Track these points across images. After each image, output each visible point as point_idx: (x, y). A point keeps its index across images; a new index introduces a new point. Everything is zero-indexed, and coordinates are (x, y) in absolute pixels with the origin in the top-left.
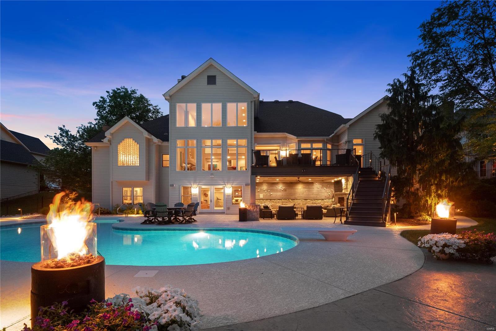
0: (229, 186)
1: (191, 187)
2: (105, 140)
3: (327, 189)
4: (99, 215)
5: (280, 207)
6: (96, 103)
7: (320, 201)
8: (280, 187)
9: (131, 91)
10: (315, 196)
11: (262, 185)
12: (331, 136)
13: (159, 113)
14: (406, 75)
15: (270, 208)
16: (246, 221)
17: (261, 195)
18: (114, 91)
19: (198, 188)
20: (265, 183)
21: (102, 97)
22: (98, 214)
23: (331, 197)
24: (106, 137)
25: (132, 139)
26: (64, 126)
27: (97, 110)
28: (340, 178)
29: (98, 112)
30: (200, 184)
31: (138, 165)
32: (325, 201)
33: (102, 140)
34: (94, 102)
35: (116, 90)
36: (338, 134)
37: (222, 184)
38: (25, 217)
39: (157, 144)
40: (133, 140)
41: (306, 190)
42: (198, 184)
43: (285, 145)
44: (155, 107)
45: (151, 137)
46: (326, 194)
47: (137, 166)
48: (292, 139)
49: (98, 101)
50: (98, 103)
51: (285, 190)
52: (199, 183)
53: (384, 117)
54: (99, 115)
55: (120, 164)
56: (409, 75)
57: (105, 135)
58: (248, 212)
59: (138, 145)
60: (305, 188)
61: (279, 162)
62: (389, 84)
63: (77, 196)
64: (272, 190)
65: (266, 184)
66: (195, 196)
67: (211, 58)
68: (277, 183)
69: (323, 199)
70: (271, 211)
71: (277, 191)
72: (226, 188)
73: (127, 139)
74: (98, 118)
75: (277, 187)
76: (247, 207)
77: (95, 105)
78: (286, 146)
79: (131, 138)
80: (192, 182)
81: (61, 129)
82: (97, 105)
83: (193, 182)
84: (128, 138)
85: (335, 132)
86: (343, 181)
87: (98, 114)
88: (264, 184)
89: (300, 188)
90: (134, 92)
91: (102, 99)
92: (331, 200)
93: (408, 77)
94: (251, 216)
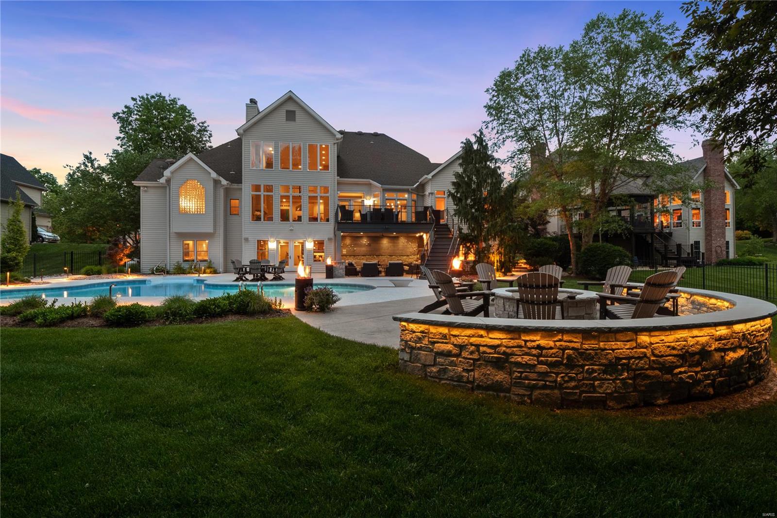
0: (310, 240)
1: (268, 241)
2: (162, 180)
3: (412, 244)
5: (364, 264)
6: (118, 113)
7: (405, 257)
8: (365, 241)
9: (170, 101)
10: (400, 252)
11: (345, 239)
12: (415, 186)
13: (207, 131)
14: (475, 135)
15: (355, 265)
16: (332, 278)
19: (276, 242)
20: (348, 236)
21: (126, 107)
23: (416, 253)
24: (163, 176)
25: (197, 181)
27: (120, 125)
28: (422, 234)
29: (121, 127)
30: (278, 237)
31: (204, 213)
32: (410, 257)
33: (158, 180)
34: (115, 112)
36: (422, 183)
37: (302, 237)
39: (225, 187)
41: (391, 244)
43: (370, 193)
44: (203, 123)
45: (219, 178)
46: (411, 250)
47: (202, 214)
48: (376, 187)
49: (120, 111)
50: (121, 115)
51: (369, 245)
52: (275, 236)
53: (457, 175)
54: (123, 132)
55: (181, 211)
56: (478, 135)
58: (334, 269)
59: (204, 189)
60: (391, 243)
61: (363, 216)
62: (462, 142)
64: (356, 245)
65: (350, 238)
66: (273, 252)
68: (361, 237)
69: (408, 256)
70: (356, 269)
71: (361, 246)
72: (307, 242)
73: (191, 180)
74: (122, 135)
75: (361, 241)
76: (333, 264)
77: (117, 117)
79: (195, 179)
80: (268, 234)
82: (119, 117)
85: (420, 181)
86: (425, 236)
87: (121, 130)
88: (347, 238)
89: (385, 242)
90: (174, 101)
91: (125, 109)
92: (416, 257)
93: (478, 137)
94: (337, 273)
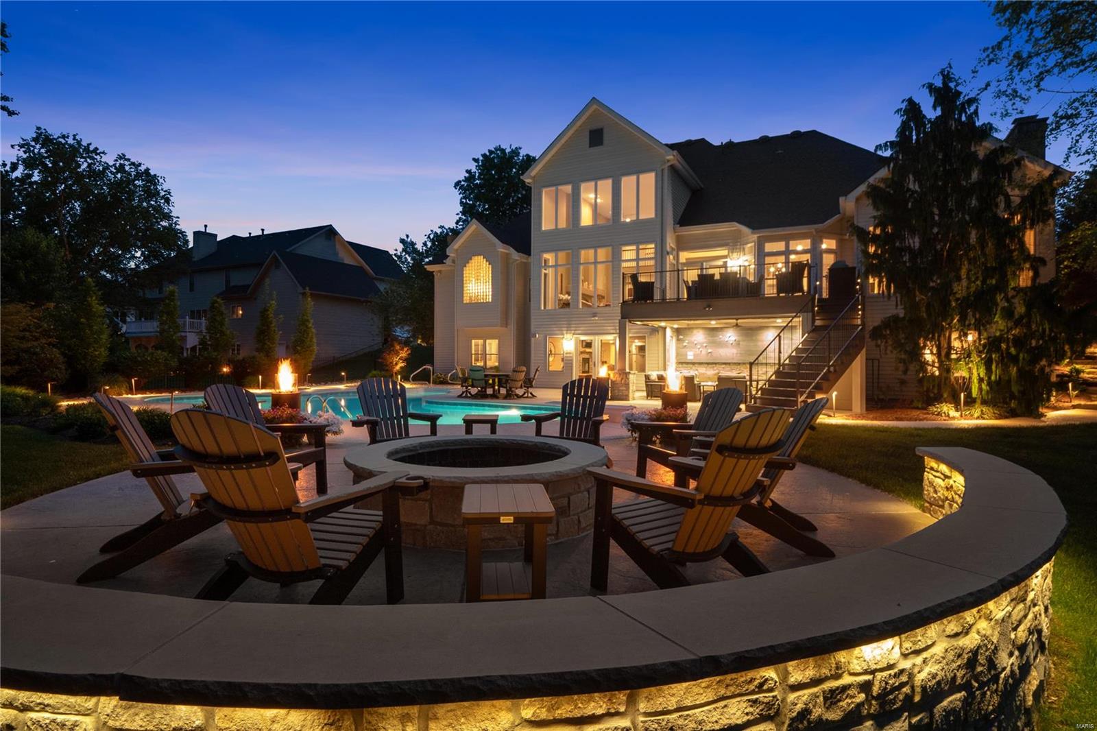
2: (448, 261)
4: (431, 384)
6: (460, 182)
8: (730, 335)
11: (692, 332)
17: (689, 353)
18: (484, 155)
19: (573, 340)
20: (697, 328)
21: (468, 172)
22: (429, 382)
24: (448, 256)
25: (482, 257)
26: (407, 236)
27: (461, 196)
30: (577, 332)
31: (490, 300)
33: (445, 261)
34: (457, 181)
35: (488, 154)
37: (612, 331)
38: (348, 385)
39: (518, 262)
40: (484, 258)
42: (573, 332)
43: (738, 247)
45: (508, 250)
47: (489, 302)
49: (462, 178)
52: (575, 330)
55: (466, 300)
57: (448, 254)
59: (490, 266)
63: (409, 354)
64: (712, 344)
66: (568, 355)
67: (594, 98)
68: (721, 329)
73: (476, 257)
75: (721, 337)
77: (458, 187)
78: (740, 248)
79: (481, 255)
80: (563, 329)
81: (402, 241)
82: (461, 187)
83: (565, 329)
84: (478, 255)
90: (515, 152)
91: (467, 175)
